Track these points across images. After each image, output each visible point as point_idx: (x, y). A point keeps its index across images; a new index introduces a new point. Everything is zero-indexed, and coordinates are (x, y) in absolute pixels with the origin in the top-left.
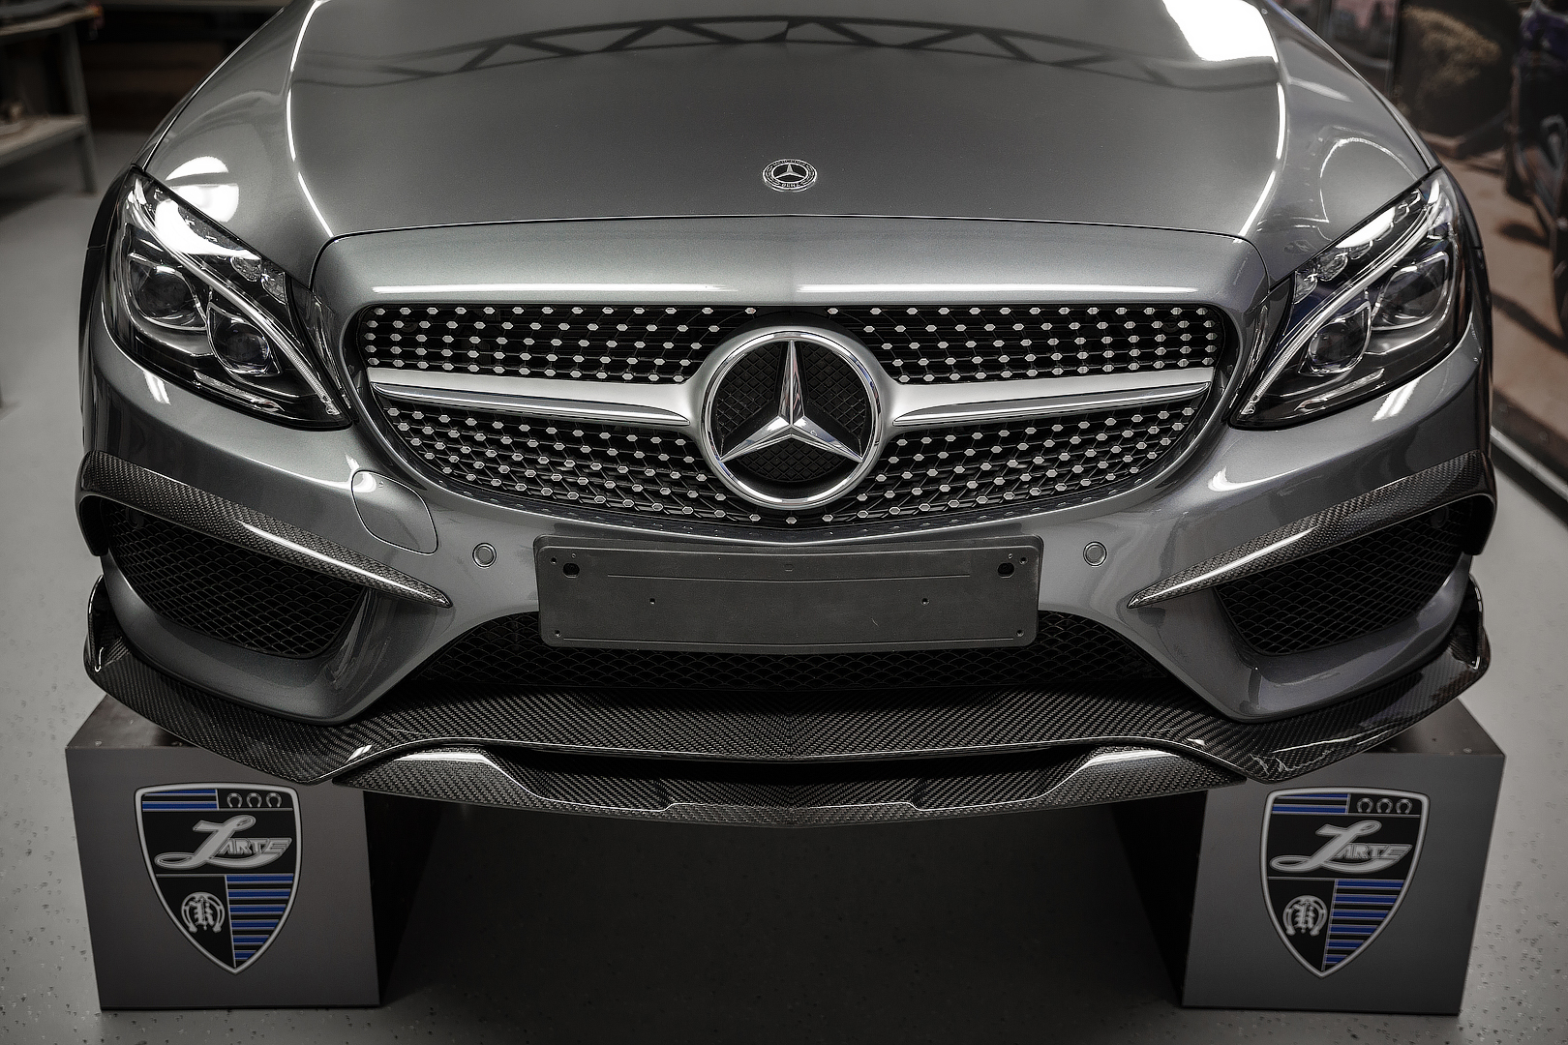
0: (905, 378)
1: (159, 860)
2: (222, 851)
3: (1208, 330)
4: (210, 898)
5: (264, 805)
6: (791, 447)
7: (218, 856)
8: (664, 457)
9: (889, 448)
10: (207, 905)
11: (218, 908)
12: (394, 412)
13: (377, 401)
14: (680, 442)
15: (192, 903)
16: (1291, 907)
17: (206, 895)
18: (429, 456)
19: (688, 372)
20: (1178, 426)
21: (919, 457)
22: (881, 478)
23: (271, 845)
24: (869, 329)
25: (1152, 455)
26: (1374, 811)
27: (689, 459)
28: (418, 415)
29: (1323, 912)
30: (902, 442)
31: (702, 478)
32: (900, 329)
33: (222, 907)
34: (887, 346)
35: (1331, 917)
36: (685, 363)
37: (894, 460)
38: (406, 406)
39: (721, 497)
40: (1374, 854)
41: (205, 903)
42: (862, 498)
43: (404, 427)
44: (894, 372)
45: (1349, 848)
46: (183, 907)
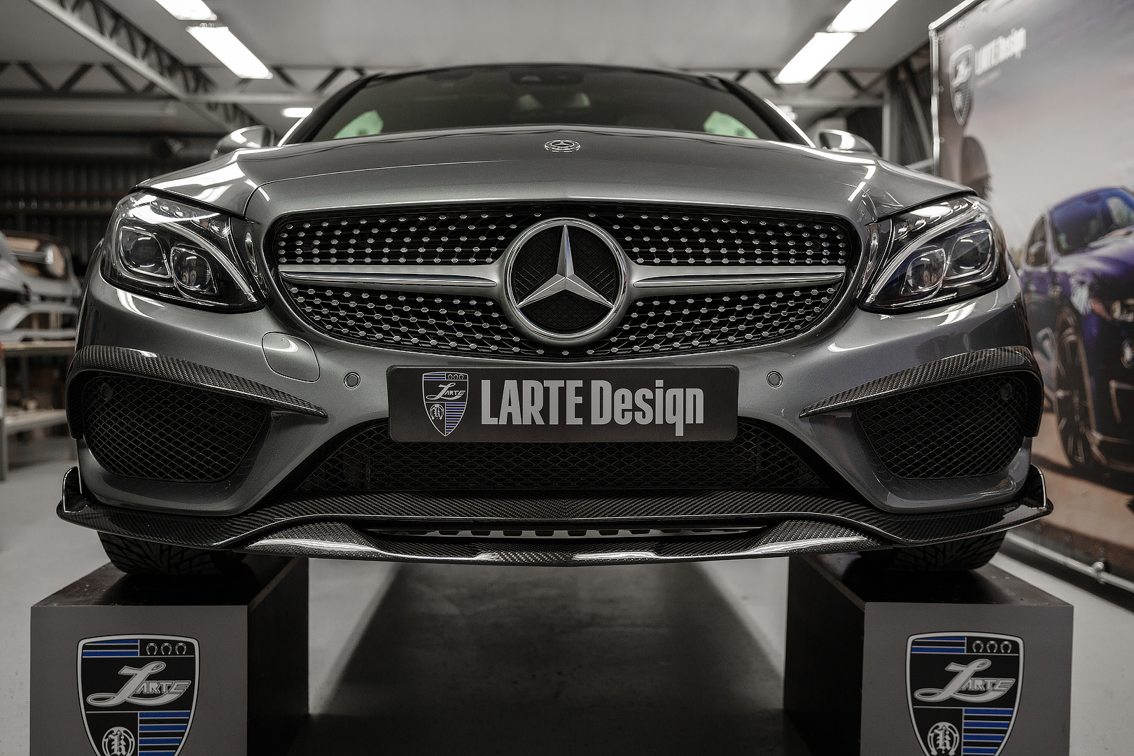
0: (640, 260)
1: (90, 700)
2: (138, 692)
3: (839, 241)
4: (125, 732)
5: (174, 653)
6: (565, 296)
7: (135, 695)
8: (478, 314)
9: (631, 307)
10: (123, 737)
11: (130, 740)
12: (294, 290)
13: (284, 283)
14: (490, 304)
15: (110, 736)
16: (932, 732)
17: (122, 729)
18: (317, 318)
19: (496, 256)
20: (824, 299)
21: (651, 314)
22: (626, 327)
23: (175, 687)
24: (616, 227)
25: (808, 318)
26: (985, 650)
27: (496, 315)
28: (311, 292)
29: (956, 735)
30: (640, 304)
31: (504, 327)
32: (637, 228)
33: (133, 740)
34: (628, 239)
35: (963, 740)
36: (494, 249)
37: (635, 315)
38: (303, 286)
39: (516, 339)
40: (989, 687)
41: (120, 736)
42: (614, 339)
43: (301, 299)
44: (634, 257)
45: (970, 681)
46: (104, 740)
